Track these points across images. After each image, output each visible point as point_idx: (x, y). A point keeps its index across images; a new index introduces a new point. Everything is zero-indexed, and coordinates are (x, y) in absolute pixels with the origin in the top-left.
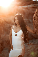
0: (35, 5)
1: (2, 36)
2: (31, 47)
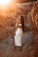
0: (32, 3)
1: (6, 28)
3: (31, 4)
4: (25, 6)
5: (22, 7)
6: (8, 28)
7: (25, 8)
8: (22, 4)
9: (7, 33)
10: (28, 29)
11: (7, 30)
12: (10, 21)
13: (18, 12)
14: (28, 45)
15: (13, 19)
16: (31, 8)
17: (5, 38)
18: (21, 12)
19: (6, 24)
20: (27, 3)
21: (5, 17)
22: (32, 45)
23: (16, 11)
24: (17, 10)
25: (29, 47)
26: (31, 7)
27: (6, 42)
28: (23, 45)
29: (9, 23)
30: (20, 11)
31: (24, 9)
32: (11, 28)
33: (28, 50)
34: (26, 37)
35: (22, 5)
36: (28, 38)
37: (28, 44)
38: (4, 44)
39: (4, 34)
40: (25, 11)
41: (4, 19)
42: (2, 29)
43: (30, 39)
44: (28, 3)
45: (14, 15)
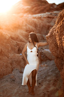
0: (51, 14)
1: (10, 55)
2: (44, 68)
3: (50, 16)
4: (40, 18)
5: (35, 20)
6: (12, 55)
7: (40, 21)
8: (35, 16)
9: (11, 64)
10: (46, 57)
11: (11, 58)
12: (16, 44)
13: (29, 28)
14: (49, 84)
15: (21, 41)
16: (49, 22)
17: (9, 73)
18: (34, 29)
19: (10, 49)
20: (42, 14)
21: (8, 37)
22: (54, 84)
23: (25, 28)
24: (26, 25)
25: (50, 87)
26: (50, 19)
27: (11, 78)
28: (40, 84)
29: (13, 47)
30: (31, 27)
31: (38, 24)
32: (18, 56)
33: (48, 92)
34: (44, 70)
35: (35, 18)
36: (48, 72)
37: (47, 82)
38: (7, 83)
39: (7, 66)
40: (40, 27)
41: (5, 41)
42: (4, 58)
43: (50, 73)
44: (45, 14)
45: (22, 34)
